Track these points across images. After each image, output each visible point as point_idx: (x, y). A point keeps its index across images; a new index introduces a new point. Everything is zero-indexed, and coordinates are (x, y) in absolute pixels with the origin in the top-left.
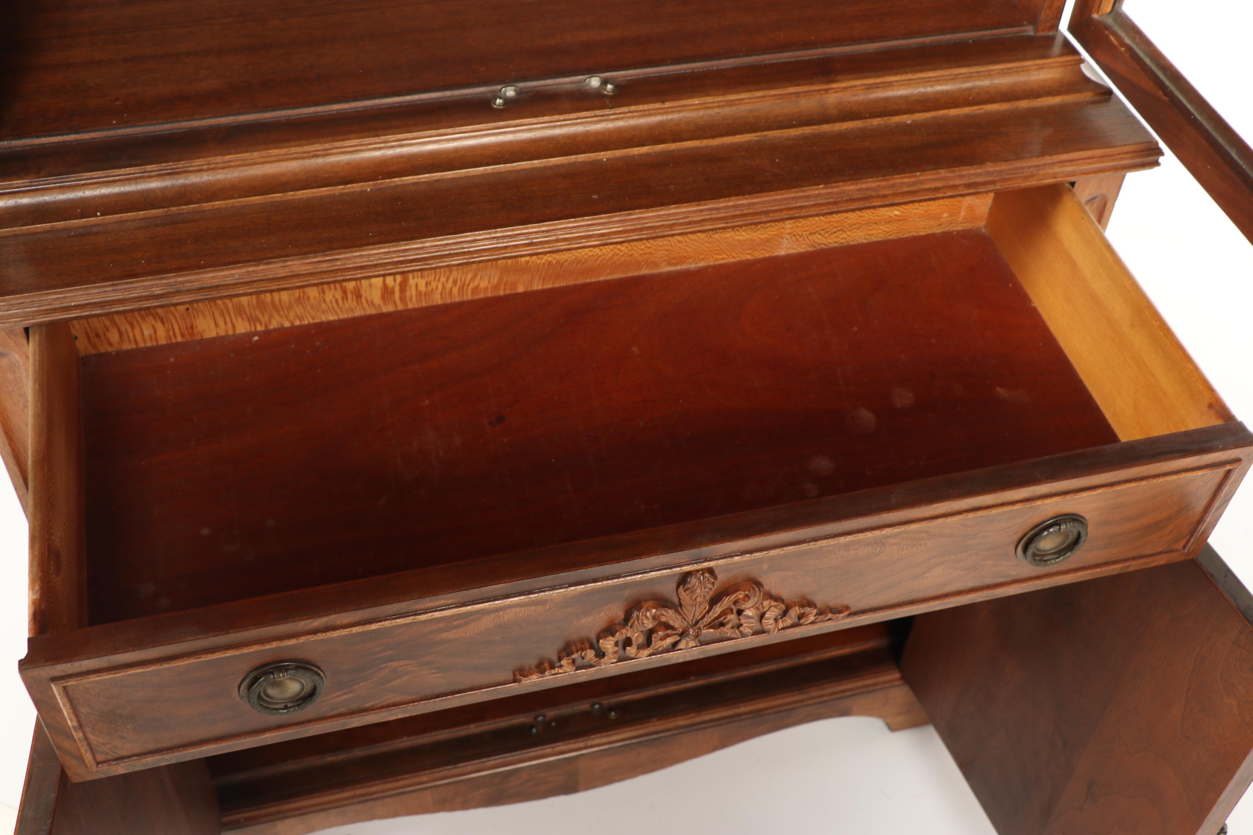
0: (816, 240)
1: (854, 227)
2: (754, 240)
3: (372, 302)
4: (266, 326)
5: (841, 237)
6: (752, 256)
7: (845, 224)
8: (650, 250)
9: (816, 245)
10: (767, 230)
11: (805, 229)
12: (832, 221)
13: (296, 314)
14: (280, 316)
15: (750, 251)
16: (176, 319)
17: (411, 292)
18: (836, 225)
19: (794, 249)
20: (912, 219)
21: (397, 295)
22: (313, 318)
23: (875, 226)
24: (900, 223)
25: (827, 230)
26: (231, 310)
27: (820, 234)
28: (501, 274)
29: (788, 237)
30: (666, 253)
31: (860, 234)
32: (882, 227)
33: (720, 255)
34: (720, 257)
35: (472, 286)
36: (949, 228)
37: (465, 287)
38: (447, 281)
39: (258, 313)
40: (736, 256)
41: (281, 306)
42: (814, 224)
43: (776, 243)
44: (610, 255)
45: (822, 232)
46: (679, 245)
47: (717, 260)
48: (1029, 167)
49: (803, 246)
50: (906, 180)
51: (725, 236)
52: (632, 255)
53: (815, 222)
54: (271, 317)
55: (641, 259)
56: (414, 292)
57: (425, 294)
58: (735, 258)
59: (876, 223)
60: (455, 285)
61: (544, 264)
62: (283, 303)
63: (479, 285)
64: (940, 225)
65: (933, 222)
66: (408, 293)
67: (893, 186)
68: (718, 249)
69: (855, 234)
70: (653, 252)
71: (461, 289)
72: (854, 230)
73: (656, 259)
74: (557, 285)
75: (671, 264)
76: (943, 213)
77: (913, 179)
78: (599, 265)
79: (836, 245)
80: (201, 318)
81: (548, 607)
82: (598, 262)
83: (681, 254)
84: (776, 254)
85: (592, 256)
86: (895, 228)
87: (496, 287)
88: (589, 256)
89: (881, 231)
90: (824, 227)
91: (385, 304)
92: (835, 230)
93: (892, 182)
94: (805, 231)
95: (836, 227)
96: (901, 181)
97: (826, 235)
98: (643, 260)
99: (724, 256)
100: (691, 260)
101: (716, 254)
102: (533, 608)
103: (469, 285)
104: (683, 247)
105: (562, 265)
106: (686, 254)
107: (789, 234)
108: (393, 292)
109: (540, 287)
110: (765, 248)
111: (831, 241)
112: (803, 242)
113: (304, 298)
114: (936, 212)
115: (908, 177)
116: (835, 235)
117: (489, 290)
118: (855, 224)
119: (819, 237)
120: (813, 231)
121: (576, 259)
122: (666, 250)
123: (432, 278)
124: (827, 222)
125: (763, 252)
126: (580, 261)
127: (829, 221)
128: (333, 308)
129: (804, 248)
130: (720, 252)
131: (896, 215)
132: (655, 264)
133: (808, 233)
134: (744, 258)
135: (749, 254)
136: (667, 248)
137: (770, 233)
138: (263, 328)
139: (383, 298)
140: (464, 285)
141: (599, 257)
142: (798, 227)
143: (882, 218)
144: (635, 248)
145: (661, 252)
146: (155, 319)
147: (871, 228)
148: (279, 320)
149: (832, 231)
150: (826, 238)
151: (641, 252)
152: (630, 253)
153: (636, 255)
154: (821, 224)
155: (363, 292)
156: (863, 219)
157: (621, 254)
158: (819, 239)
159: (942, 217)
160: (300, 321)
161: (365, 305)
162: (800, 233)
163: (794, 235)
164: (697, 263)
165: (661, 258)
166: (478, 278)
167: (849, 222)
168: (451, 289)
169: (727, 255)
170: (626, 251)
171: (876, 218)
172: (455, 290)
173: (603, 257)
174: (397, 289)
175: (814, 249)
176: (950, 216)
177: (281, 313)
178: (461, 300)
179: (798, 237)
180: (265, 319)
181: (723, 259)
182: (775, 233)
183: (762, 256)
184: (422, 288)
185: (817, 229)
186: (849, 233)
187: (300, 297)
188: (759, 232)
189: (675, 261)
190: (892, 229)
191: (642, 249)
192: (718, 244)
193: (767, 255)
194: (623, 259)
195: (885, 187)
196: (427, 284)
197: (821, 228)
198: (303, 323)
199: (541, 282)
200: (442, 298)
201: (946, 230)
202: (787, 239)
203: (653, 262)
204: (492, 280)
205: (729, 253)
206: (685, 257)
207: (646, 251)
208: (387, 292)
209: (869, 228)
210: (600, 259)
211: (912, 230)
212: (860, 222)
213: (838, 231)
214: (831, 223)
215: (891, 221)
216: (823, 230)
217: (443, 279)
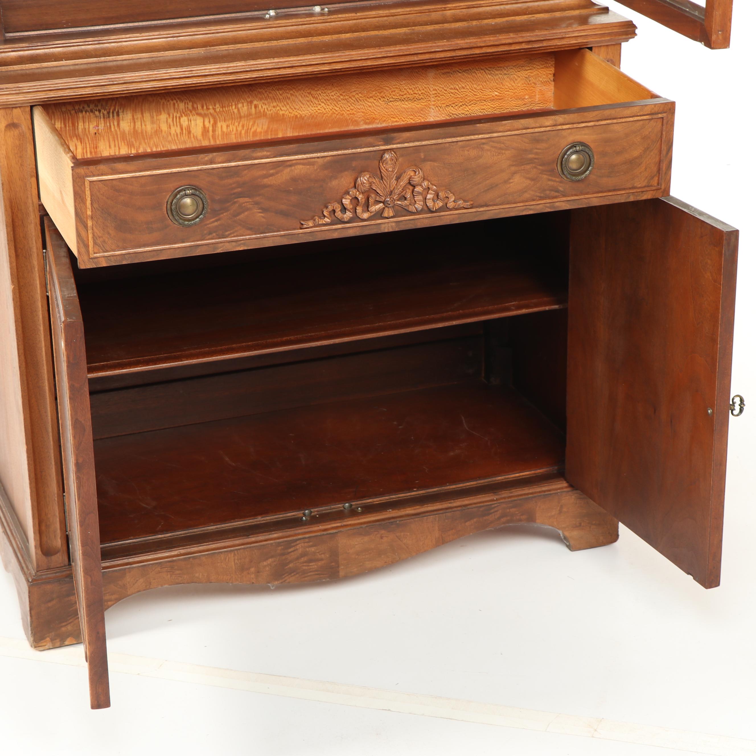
0: (450, 111)
1: (472, 102)
2: (413, 109)
3: (197, 137)
4: (137, 151)
5: (465, 109)
6: (414, 121)
7: (466, 100)
8: (353, 112)
9: (451, 115)
10: (420, 101)
11: (443, 102)
12: (458, 97)
13: (154, 143)
14: (145, 143)
15: (412, 117)
16: (89, 141)
17: (219, 131)
18: (462, 101)
19: (438, 117)
20: (506, 99)
21: (211, 133)
22: (163, 147)
23: (485, 103)
24: (500, 101)
25: (456, 104)
26: (119, 136)
27: (452, 106)
28: (269, 122)
29: (433, 107)
30: (363, 114)
31: (476, 108)
32: (489, 104)
33: (394, 118)
34: (394, 120)
35: (253, 130)
36: (531, 107)
37: (249, 131)
38: (238, 125)
39: (133, 140)
40: (404, 120)
41: (146, 136)
42: (448, 99)
43: (427, 112)
44: (330, 113)
45: (453, 105)
46: (369, 108)
47: (393, 122)
48: (560, 33)
49: (443, 115)
50: (491, 39)
51: (396, 104)
52: (343, 114)
53: (448, 97)
54: (140, 144)
55: (348, 118)
56: (220, 133)
57: (226, 134)
58: (404, 121)
59: (485, 101)
60: (243, 129)
61: (293, 117)
62: (147, 134)
63: (256, 129)
64: (524, 104)
65: (520, 102)
66: (217, 133)
67: (485, 41)
68: (393, 113)
69: (473, 108)
70: (355, 113)
71: (247, 132)
72: (473, 105)
73: (357, 119)
74: (301, 134)
75: (366, 123)
76: (525, 95)
77: (496, 38)
78: (324, 120)
79: (463, 115)
80: (102, 140)
81: (316, 167)
82: (324, 118)
83: (372, 116)
84: (428, 120)
85: (320, 113)
86: (497, 105)
87: (266, 132)
88: (318, 113)
89: (489, 107)
90: (454, 101)
91: (204, 139)
92: (461, 104)
93: (484, 39)
94: (443, 104)
95: (461, 102)
96: (489, 39)
97: (456, 107)
98: (350, 119)
99: (397, 119)
100: (378, 121)
101: (391, 117)
102: (308, 167)
103: (251, 129)
104: (372, 111)
105: (303, 119)
106: (374, 116)
107: (434, 105)
108: (208, 131)
109: (291, 135)
110: (420, 115)
111: (460, 112)
112: (443, 112)
113: (159, 131)
114: (520, 94)
115: (492, 37)
116: (461, 107)
117: (262, 134)
118: (472, 101)
119: (452, 108)
120: (448, 104)
121: (311, 114)
122: (363, 112)
123: (230, 122)
124: (455, 98)
125: (420, 118)
126: (313, 116)
127: (456, 97)
128: (175, 140)
129: (444, 117)
130: (394, 117)
131: (496, 95)
132: (357, 123)
133: (445, 105)
134: (409, 122)
135: (411, 119)
136: (363, 111)
137: (422, 104)
138: (135, 152)
139: (203, 135)
140: (248, 129)
141: (324, 114)
142: (438, 100)
143: (488, 96)
144: (344, 109)
145: (360, 114)
146: (77, 139)
147: (483, 104)
148: (145, 146)
149: (459, 105)
150: (456, 109)
151: (348, 112)
152: (341, 113)
153: (345, 115)
154: (452, 99)
155: (191, 129)
156: (477, 97)
157: (337, 113)
158: (452, 111)
159: (525, 98)
160: (156, 148)
161: (193, 139)
162: (440, 105)
163: (437, 106)
164: (381, 124)
165: (360, 118)
166: (256, 124)
167: (468, 99)
168: (241, 131)
169: (398, 119)
170: (339, 111)
171: (485, 97)
172: (243, 132)
173: (326, 114)
174: (211, 129)
175: (450, 118)
176: (530, 98)
177: (146, 141)
178: (247, 140)
179: (439, 108)
180: (136, 144)
181: (396, 121)
182: (425, 104)
183: (419, 121)
184: (225, 129)
185: (450, 103)
186: (470, 107)
187: (157, 129)
188: (415, 102)
189: (367, 121)
190: (495, 106)
191: (349, 111)
192: (392, 110)
193: (423, 121)
194: (338, 117)
195: (480, 42)
196: (228, 126)
197: (452, 102)
198: (158, 150)
199: (292, 130)
200: (236, 138)
201: (529, 108)
202: (433, 109)
203: (356, 121)
204: (264, 126)
205: (399, 118)
206: (374, 118)
207: (351, 112)
208: (205, 131)
209: (481, 104)
210: (325, 116)
211: (508, 107)
212: (475, 99)
213: (463, 105)
214: (458, 99)
215: (494, 100)
216: (454, 104)
217: (236, 124)
